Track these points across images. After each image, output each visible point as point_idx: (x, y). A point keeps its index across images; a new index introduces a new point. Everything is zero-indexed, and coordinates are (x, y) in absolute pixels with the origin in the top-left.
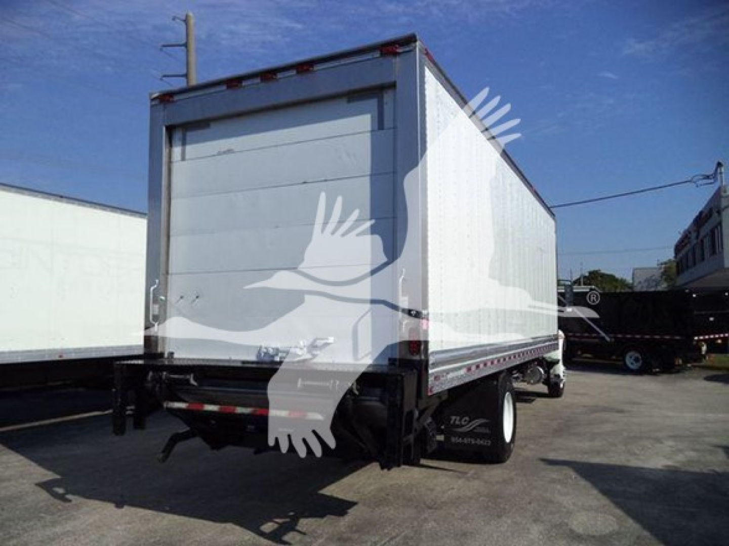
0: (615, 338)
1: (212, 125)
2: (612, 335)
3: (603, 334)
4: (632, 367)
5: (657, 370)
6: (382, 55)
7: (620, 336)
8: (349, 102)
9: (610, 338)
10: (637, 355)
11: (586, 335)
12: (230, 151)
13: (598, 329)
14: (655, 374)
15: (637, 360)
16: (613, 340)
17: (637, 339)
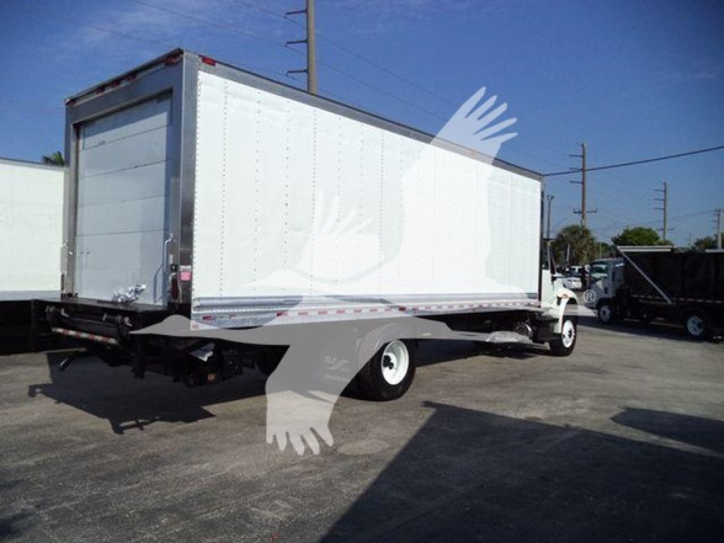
0: (677, 301)
1: (97, 122)
2: (674, 299)
3: (665, 297)
4: (693, 333)
5: (720, 337)
6: (167, 65)
7: (682, 299)
8: (158, 102)
9: (673, 301)
10: (700, 321)
11: (650, 297)
12: (103, 143)
13: (661, 292)
14: (717, 342)
15: (699, 326)
16: (675, 304)
17: (699, 303)
